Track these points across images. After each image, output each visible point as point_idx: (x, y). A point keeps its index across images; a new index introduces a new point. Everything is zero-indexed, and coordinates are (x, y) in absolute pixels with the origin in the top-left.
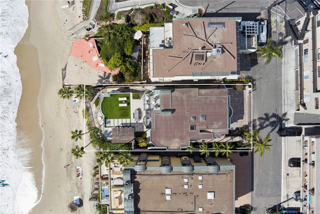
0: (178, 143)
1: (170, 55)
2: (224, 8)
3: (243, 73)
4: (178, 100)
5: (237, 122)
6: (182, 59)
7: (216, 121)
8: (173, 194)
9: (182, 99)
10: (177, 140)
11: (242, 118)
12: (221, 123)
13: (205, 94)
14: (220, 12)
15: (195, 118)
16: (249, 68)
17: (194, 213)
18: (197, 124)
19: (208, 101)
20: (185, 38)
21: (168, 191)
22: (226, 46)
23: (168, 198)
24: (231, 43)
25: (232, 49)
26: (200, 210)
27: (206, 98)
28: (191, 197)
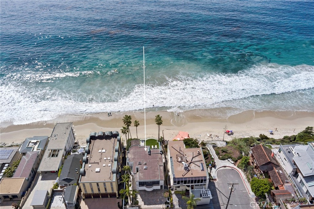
0: (131, 158)
1: (181, 148)
2: (220, 192)
3: (177, 203)
4: (156, 156)
5: (142, 201)
6: (179, 151)
7: (144, 174)
8: (102, 153)
9: (157, 158)
10: (133, 157)
12: (142, 177)
13: (160, 170)
14: (217, 190)
15: (146, 164)
16: (181, 206)
17: (89, 162)
18: (142, 165)
19: (156, 170)
20: (192, 153)
21: (104, 151)
22: (190, 172)
23: (100, 151)
24: (192, 174)
25: (189, 175)
26: (90, 165)
27: (158, 169)
28: (99, 161)
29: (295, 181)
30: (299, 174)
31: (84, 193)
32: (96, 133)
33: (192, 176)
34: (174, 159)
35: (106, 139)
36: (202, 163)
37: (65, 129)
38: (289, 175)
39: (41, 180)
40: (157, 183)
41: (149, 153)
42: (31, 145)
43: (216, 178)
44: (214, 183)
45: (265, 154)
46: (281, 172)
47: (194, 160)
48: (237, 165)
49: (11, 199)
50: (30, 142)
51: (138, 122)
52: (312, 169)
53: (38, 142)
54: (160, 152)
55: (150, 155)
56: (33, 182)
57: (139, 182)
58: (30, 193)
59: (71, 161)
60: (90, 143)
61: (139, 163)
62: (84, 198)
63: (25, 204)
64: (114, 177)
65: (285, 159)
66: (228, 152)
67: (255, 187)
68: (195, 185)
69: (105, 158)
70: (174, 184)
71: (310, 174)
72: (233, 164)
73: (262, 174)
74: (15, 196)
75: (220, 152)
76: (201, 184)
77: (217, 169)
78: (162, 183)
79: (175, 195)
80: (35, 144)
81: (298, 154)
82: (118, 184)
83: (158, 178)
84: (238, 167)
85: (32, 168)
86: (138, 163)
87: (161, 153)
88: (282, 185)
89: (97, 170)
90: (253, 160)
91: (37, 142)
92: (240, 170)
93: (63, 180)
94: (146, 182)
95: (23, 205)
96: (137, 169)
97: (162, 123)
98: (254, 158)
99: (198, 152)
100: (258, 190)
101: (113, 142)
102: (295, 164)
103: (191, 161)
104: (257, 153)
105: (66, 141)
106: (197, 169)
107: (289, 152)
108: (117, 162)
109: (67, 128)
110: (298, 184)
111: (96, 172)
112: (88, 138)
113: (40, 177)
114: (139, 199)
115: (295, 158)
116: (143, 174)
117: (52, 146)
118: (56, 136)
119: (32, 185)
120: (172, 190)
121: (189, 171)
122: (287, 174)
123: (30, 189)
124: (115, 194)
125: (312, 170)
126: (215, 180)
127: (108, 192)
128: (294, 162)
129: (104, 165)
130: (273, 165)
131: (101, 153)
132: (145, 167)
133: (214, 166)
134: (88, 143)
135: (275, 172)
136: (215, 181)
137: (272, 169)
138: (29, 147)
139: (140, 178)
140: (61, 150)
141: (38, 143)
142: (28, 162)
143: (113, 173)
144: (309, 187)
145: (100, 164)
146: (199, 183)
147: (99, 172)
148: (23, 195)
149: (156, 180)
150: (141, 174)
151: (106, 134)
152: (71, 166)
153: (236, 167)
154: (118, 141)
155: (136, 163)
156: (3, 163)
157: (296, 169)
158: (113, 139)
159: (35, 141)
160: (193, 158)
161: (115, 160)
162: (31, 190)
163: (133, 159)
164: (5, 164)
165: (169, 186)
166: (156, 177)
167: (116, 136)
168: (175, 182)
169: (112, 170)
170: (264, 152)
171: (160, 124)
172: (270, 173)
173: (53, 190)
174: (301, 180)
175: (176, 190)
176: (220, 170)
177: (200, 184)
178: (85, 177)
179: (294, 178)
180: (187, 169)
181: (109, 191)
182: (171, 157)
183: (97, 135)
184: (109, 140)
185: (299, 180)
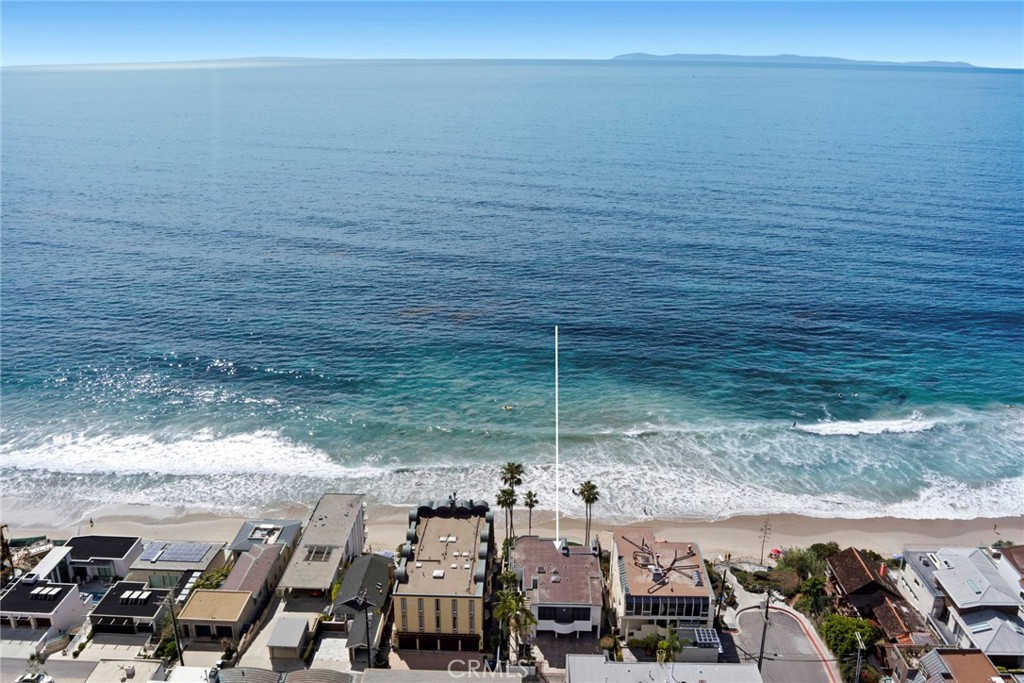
0: (518, 559)
1: (646, 540)
2: (745, 653)
4: (582, 560)
5: (545, 659)
6: (641, 546)
7: (552, 592)
8: (447, 543)
9: (585, 563)
10: (524, 557)
11: (550, 666)
12: (547, 596)
13: (593, 586)
14: (737, 649)
15: (556, 572)
17: (415, 559)
18: (546, 575)
19: (582, 586)
20: (672, 552)
21: (452, 539)
22: (668, 587)
23: (442, 539)
24: (672, 590)
25: (664, 592)
26: (419, 564)
27: (586, 584)
28: (441, 558)
29: (941, 630)
30: (951, 609)
31: (401, 630)
32: (432, 503)
33: (672, 594)
34: (628, 560)
35: (457, 517)
36: (697, 572)
37: (345, 506)
38: (928, 619)
39: (284, 610)
40: (584, 614)
41: (565, 552)
42: (258, 535)
43: (738, 627)
44: (732, 637)
45: (861, 566)
46: (905, 609)
47: (676, 564)
48: (792, 606)
49: (214, 637)
50: (257, 529)
51: (535, 496)
52: (979, 593)
53: (277, 529)
54: (592, 551)
55: (567, 555)
56: (266, 611)
57: (540, 608)
58: (257, 633)
59: (366, 566)
60: (418, 523)
61: (540, 568)
62: (396, 645)
63: (248, 651)
64: (478, 590)
65: (916, 581)
66: (769, 578)
67: (834, 632)
68: (681, 621)
69: (456, 553)
70: (627, 614)
71: (976, 602)
72: (783, 601)
73: (856, 613)
74: (225, 631)
75: (751, 580)
76: (696, 618)
77: (739, 609)
78: (596, 615)
79: (628, 650)
80: (271, 532)
81: (946, 563)
82: (484, 617)
83: (588, 600)
84: (796, 608)
85: (263, 580)
86: (537, 570)
87: (594, 554)
88: (907, 634)
89: (438, 573)
90: (835, 588)
91: (274, 529)
92: (801, 616)
93: (346, 604)
94: (555, 608)
95: (244, 650)
96: (535, 582)
97: (596, 499)
98: (837, 583)
99: (690, 548)
100: (842, 641)
101: (475, 525)
102: (940, 587)
103: (673, 564)
104: (841, 566)
105: (349, 531)
106: (685, 582)
107: (926, 564)
108: (484, 561)
109: (351, 506)
110: (950, 636)
111: (435, 578)
112: (415, 512)
113: (282, 605)
114: (536, 652)
115: (940, 574)
116: (548, 591)
117: (311, 538)
118: (325, 519)
119: (263, 617)
120: (622, 639)
121: (664, 584)
122: (923, 619)
123: (258, 623)
124: (477, 637)
125: (980, 595)
126: (735, 630)
127: (459, 632)
128: (938, 583)
129: (454, 565)
130: (884, 594)
131: (445, 544)
132: (553, 578)
133: (733, 604)
134: (414, 523)
135: (889, 609)
136: (732, 634)
137: (883, 601)
138: (254, 537)
139: (541, 597)
140: (337, 547)
141: (277, 533)
142: (256, 562)
143: (477, 580)
144: (974, 633)
145: (443, 562)
146: (690, 615)
147: (442, 578)
148: (245, 629)
149: (581, 604)
150: (544, 591)
151: (458, 505)
152: (366, 575)
153: (790, 609)
154: (487, 521)
155: (531, 569)
156: (188, 571)
157: (943, 598)
158: (474, 520)
159: (271, 526)
160: (675, 561)
161: (481, 557)
162: (262, 627)
163: (525, 561)
164: (193, 571)
165: (613, 628)
166: (581, 598)
167: (480, 510)
168: (629, 606)
169: (474, 574)
170: (859, 563)
171: (593, 502)
172: (877, 611)
173: (320, 622)
174: (957, 624)
175: (631, 637)
176: (748, 613)
177: (692, 618)
178: (408, 586)
179: (941, 623)
180: (659, 579)
181: (463, 628)
182: (620, 558)
183: (434, 507)
184: (464, 520)
185: (951, 625)
